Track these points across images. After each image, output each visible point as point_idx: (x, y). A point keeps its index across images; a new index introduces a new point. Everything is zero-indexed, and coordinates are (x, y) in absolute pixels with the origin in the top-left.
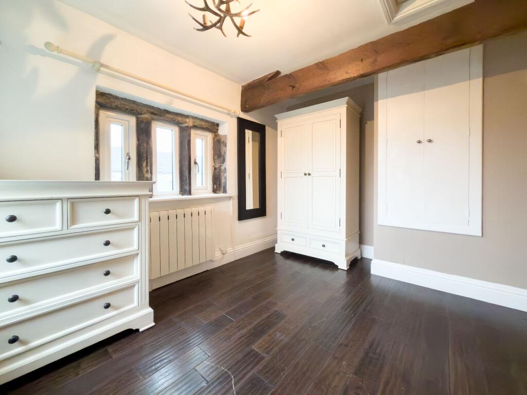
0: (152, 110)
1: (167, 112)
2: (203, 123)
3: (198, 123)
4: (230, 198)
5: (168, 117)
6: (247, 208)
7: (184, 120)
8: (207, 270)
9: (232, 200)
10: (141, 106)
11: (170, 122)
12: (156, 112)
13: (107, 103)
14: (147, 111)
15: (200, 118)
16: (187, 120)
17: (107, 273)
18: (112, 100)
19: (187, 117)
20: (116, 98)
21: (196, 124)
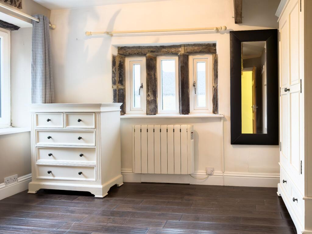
0: (152, 49)
1: (163, 47)
2: (196, 48)
3: (190, 49)
4: (220, 119)
5: (163, 52)
6: (242, 133)
7: (177, 49)
8: (189, 184)
9: (222, 121)
10: (144, 49)
11: (166, 54)
12: (154, 50)
13: (124, 53)
14: (148, 51)
15: (192, 45)
16: (180, 49)
17: (81, 155)
18: (127, 50)
19: (180, 46)
20: (129, 48)
21: (189, 50)
